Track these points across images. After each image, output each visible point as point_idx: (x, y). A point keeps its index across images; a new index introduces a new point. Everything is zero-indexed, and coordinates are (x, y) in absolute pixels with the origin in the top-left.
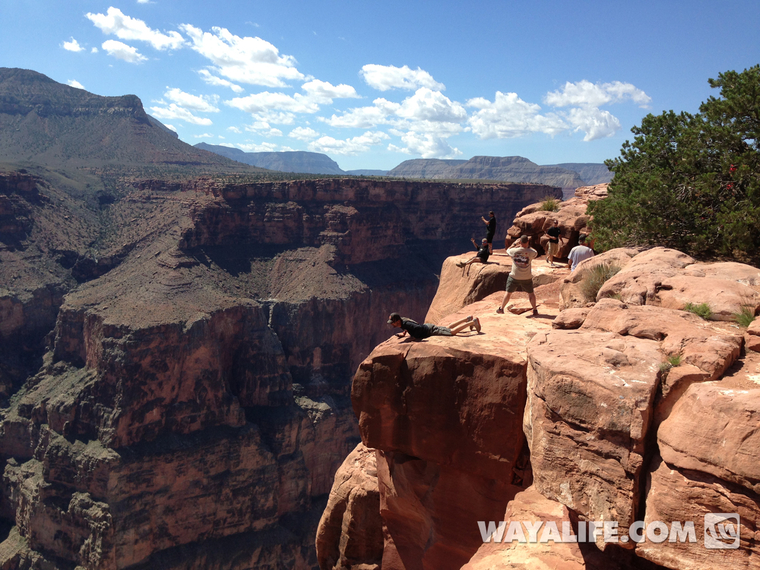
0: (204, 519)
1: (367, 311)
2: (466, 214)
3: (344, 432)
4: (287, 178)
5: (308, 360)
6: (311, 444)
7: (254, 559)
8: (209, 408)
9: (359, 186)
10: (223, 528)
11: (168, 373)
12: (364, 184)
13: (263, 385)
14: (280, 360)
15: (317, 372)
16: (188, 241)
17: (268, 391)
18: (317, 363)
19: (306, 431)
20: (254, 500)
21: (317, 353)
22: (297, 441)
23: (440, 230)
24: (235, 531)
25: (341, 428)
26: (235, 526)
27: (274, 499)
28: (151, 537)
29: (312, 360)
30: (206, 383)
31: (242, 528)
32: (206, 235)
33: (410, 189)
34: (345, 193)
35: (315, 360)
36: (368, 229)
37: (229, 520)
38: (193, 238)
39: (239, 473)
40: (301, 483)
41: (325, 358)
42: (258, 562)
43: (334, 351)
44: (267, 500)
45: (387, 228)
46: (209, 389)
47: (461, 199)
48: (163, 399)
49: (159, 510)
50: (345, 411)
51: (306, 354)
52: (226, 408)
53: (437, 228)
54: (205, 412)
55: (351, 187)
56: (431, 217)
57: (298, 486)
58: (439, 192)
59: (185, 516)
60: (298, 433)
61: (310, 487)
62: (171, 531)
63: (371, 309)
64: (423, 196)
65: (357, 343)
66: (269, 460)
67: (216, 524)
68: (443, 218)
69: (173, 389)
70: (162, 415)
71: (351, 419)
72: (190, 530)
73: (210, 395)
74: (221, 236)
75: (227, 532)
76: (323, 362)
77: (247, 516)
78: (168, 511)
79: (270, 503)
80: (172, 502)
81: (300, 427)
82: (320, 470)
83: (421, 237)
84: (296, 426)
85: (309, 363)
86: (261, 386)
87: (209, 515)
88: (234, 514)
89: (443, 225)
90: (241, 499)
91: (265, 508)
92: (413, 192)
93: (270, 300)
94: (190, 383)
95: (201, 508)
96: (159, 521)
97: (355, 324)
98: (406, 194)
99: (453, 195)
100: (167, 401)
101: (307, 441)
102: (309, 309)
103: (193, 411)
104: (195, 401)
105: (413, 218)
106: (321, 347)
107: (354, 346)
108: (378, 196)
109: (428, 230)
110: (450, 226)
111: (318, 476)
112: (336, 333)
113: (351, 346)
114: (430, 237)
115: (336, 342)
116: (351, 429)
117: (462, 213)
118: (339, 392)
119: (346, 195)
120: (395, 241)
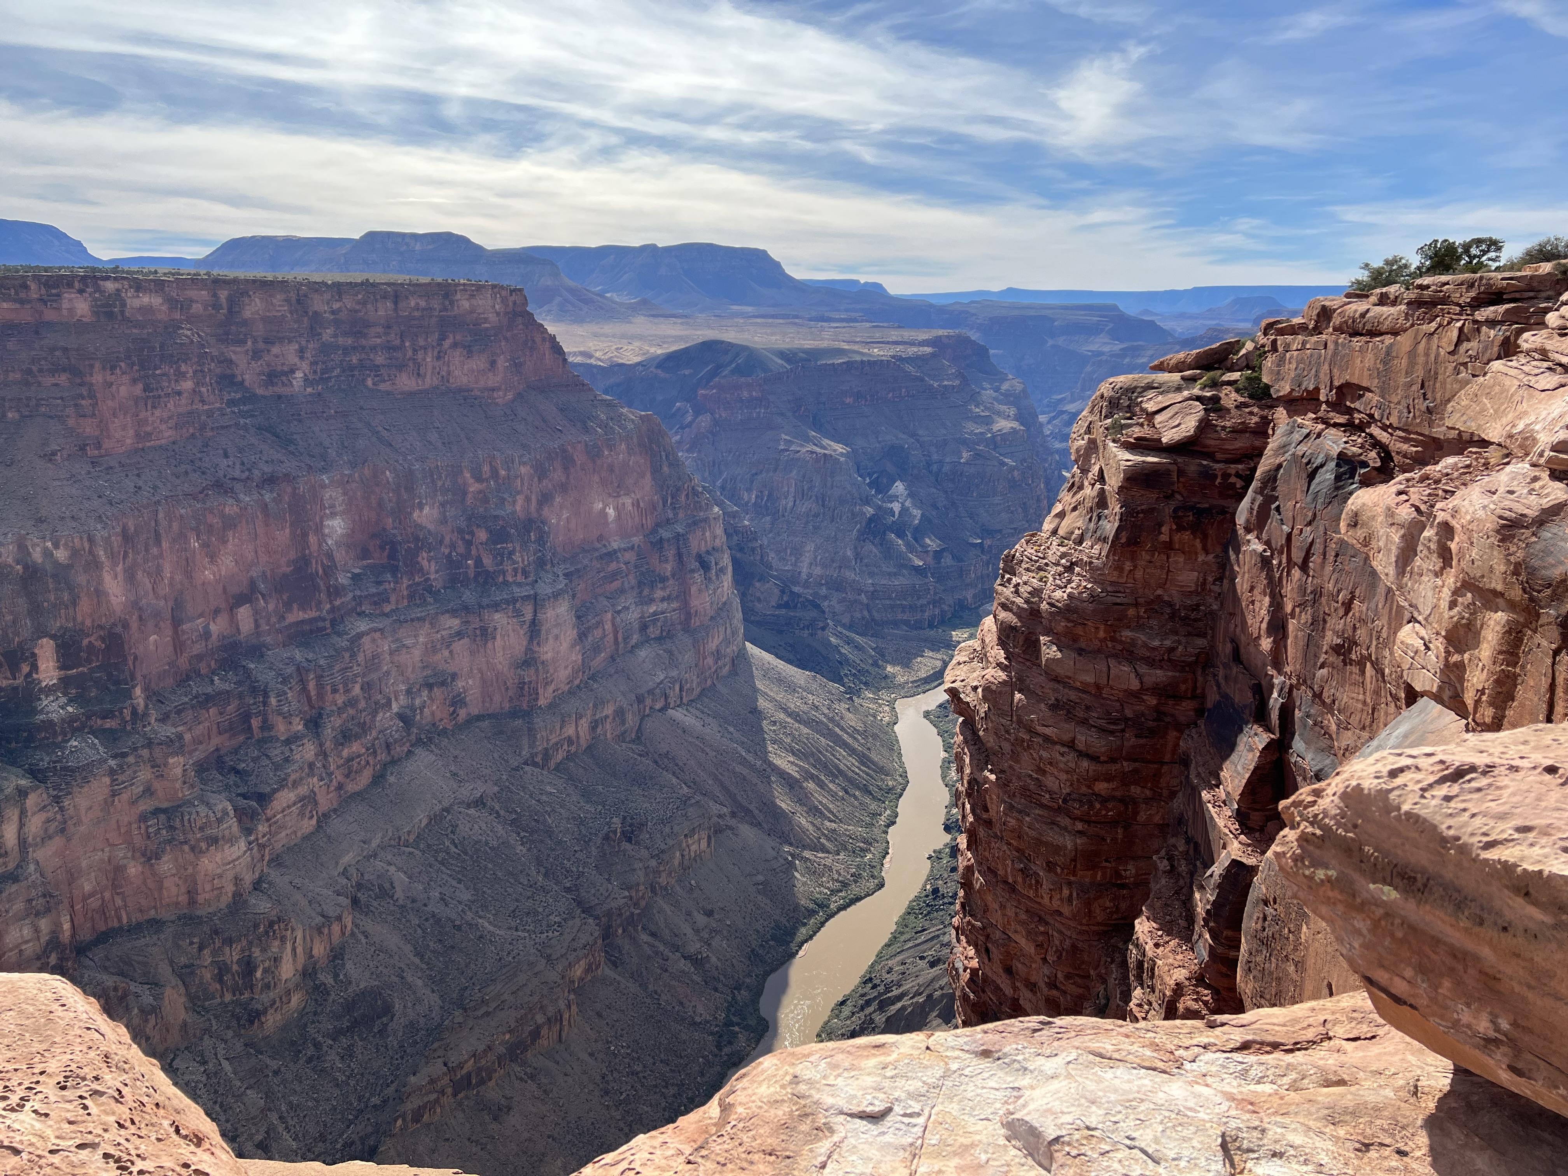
1: (155, 551)
2: (350, 341)
3: (133, 803)
5: (25, 669)
6: (58, 842)
9: (98, 289)
12: (110, 286)
15: (49, 690)
18: (48, 670)
19: (43, 816)
21: (46, 651)
22: (23, 843)
23: (299, 374)
25: (125, 796)
29: (35, 667)
33: (223, 295)
34: (65, 305)
35: (42, 665)
36: (134, 381)
40: (44, 924)
41: (67, 656)
43: (85, 642)
45: (181, 376)
47: (333, 312)
50: (131, 759)
51: (18, 657)
53: (292, 371)
55: (81, 291)
56: (275, 350)
57: (37, 930)
58: (287, 300)
60: (21, 825)
61: (67, 926)
63: (165, 545)
64: (253, 308)
65: (141, 618)
68: (301, 351)
71: (145, 774)
76: (62, 667)
81: (23, 813)
82: (87, 888)
83: (260, 391)
84: (12, 814)
85: (29, 674)
89: (305, 366)
92: (231, 300)
97: (130, 577)
98: (216, 306)
99: (319, 304)
101: (46, 837)
105: (238, 355)
106: (53, 637)
107: (134, 624)
108: (147, 310)
109: (272, 377)
110: (319, 367)
111: (85, 898)
112: (85, 606)
113: (126, 626)
114: (279, 390)
115: (88, 623)
116: (148, 791)
117: (341, 340)
118: (109, 724)
119: (70, 310)
120: (203, 402)
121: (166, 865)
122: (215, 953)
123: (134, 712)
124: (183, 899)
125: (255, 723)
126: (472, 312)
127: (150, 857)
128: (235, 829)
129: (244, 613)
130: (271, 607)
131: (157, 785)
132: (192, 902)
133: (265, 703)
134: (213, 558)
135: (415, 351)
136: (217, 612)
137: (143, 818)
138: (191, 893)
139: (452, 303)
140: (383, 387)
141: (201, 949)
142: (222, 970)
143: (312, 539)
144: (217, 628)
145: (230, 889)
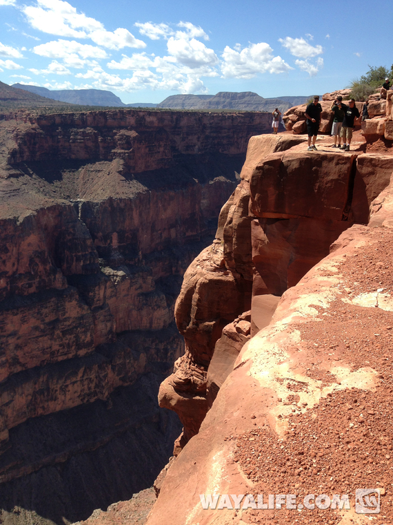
0: (43, 351)
1: (148, 206)
2: (215, 135)
3: (136, 289)
4: (84, 110)
5: (109, 241)
6: (114, 298)
7: (80, 375)
8: (40, 277)
9: (138, 115)
10: (57, 356)
11: (9, 254)
12: (141, 114)
13: (78, 259)
14: (89, 242)
15: (115, 249)
16: (14, 158)
17: (82, 264)
18: (115, 243)
19: (111, 290)
20: (77, 337)
21: (115, 236)
22: (105, 297)
23: (197, 147)
24: (65, 357)
25: (134, 287)
26: (66, 354)
27: (91, 335)
28: (8, 365)
29: (111, 241)
30: (37, 260)
31: (70, 356)
32: (27, 154)
33: (175, 117)
34: (128, 120)
35: (113, 241)
36: (146, 147)
37: (61, 351)
38: (18, 156)
39: (65, 320)
40: (109, 324)
41: (121, 239)
42: (83, 376)
43: (126, 235)
44: (86, 337)
45: (160, 146)
46: (39, 264)
47: (210, 124)
48: (7, 272)
49: (11, 347)
50: (137, 275)
51: (107, 237)
52: (53, 277)
53: (195, 146)
54: (38, 280)
55: (133, 116)
56: (190, 138)
57: (106, 326)
58: (196, 120)
59: (30, 350)
60: (105, 292)
61: (115, 326)
62: (21, 360)
63: (151, 205)
64: (184, 122)
65: (142, 229)
66: (86, 311)
67: (52, 354)
68: (198, 138)
69: (14, 265)
70: (7, 283)
71: (140, 281)
72: (34, 359)
73: (41, 268)
74: (38, 154)
75: (60, 359)
76: (119, 242)
77: (73, 348)
78: (18, 347)
79: (88, 338)
80: (20, 341)
81: (105, 288)
82: (121, 316)
83: (184, 153)
84: (103, 287)
85: (110, 244)
86: (76, 261)
87: (47, 349)
88: (64, 347)
89: (199, 143)
90: (68, 337)
91: (86, 342)
92: (177, 119)
93: (79, 200)
94: (25, 260)
95: (41, 344)
96: (12, 354)
97: (140, 215)
98: (172, 121)
99: (206, 121)
100: (10, 273)
101: (111, 297)
102: (107, 206)
103: (29, 280)
104: (30, 273)
105: (177, 139)
106: (117, 232)
107: (140, 231)
108: (152, 122)
109: (188, 147)
110: (204, 145)
111: (120, 319)
112: (127, 222)
113: (138, 231)
114: (190, 152)
115: (127, 228)
116: (141, 287)
117: (212, 134)
118: (132, 263)
119: (129, 122)
120: (166, 156)
121: (144, 312)
122: (156, 345)
123: (139, 259)
124: (148, 325)
125: (174, 269)
126: (260, 124)
127: (140, 309)
128: (165, 304)
129: (173, 231)
130: (182, 229)
131: (144, 285)
132: (151, 326)
133: (177, 263)
134: (165, 210)
135: (238, 139)
136: (165, 229)
137: (139, 295)
138: (151, 323)
139: (253, 120)
140: (225, 152)
141: (152, 343)
142: (158, 350)
143: (197, 207)
144: (165, 235)
145: (162, 324)
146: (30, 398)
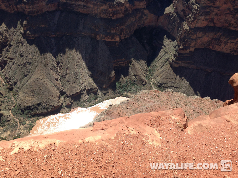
146: (210, 39)
